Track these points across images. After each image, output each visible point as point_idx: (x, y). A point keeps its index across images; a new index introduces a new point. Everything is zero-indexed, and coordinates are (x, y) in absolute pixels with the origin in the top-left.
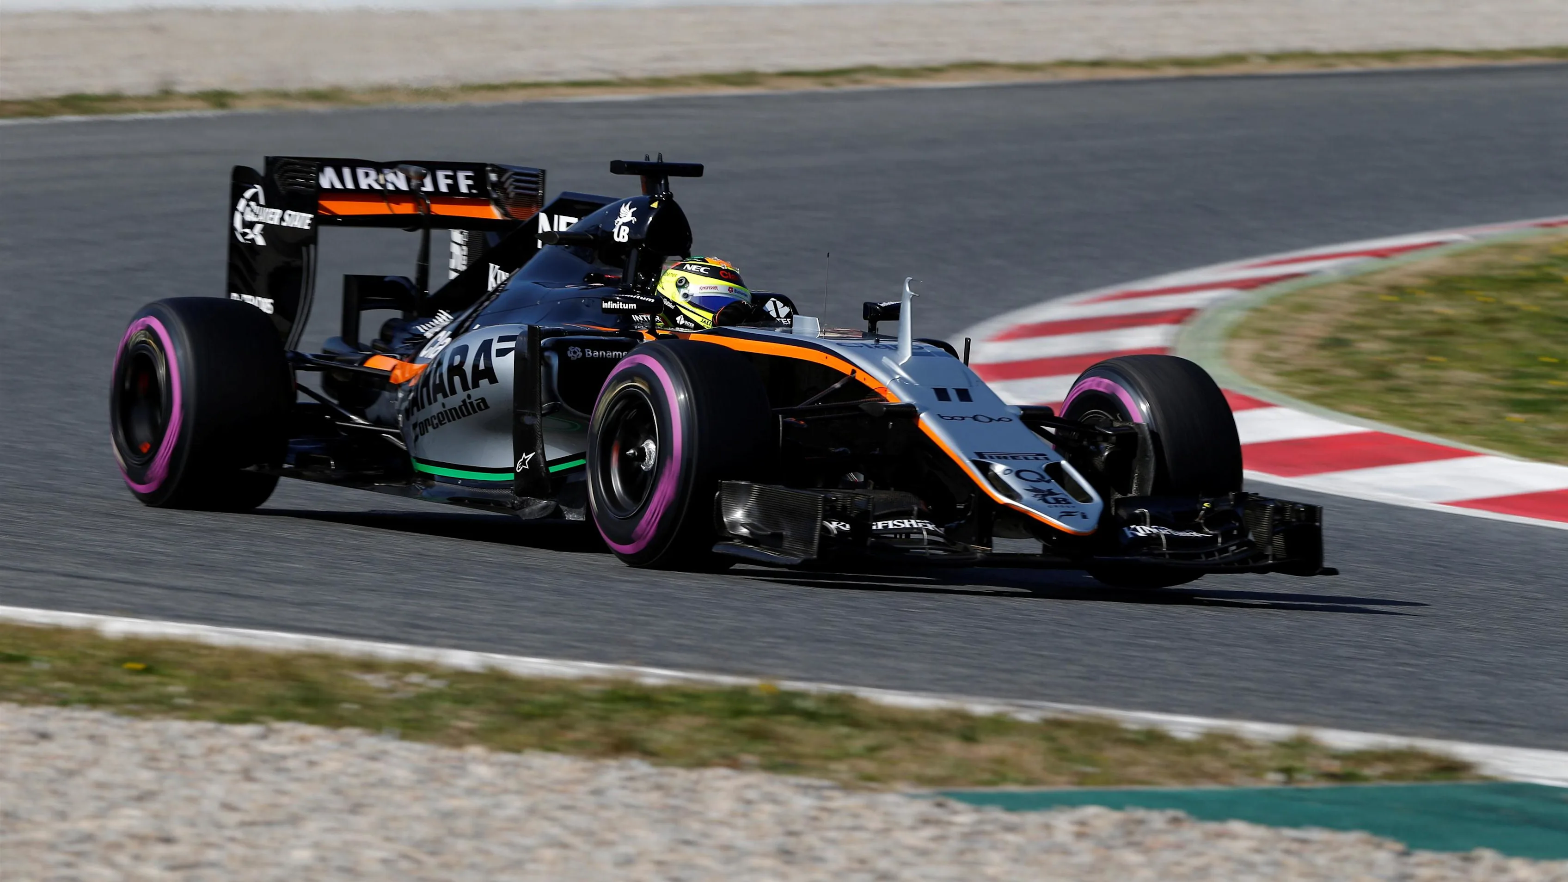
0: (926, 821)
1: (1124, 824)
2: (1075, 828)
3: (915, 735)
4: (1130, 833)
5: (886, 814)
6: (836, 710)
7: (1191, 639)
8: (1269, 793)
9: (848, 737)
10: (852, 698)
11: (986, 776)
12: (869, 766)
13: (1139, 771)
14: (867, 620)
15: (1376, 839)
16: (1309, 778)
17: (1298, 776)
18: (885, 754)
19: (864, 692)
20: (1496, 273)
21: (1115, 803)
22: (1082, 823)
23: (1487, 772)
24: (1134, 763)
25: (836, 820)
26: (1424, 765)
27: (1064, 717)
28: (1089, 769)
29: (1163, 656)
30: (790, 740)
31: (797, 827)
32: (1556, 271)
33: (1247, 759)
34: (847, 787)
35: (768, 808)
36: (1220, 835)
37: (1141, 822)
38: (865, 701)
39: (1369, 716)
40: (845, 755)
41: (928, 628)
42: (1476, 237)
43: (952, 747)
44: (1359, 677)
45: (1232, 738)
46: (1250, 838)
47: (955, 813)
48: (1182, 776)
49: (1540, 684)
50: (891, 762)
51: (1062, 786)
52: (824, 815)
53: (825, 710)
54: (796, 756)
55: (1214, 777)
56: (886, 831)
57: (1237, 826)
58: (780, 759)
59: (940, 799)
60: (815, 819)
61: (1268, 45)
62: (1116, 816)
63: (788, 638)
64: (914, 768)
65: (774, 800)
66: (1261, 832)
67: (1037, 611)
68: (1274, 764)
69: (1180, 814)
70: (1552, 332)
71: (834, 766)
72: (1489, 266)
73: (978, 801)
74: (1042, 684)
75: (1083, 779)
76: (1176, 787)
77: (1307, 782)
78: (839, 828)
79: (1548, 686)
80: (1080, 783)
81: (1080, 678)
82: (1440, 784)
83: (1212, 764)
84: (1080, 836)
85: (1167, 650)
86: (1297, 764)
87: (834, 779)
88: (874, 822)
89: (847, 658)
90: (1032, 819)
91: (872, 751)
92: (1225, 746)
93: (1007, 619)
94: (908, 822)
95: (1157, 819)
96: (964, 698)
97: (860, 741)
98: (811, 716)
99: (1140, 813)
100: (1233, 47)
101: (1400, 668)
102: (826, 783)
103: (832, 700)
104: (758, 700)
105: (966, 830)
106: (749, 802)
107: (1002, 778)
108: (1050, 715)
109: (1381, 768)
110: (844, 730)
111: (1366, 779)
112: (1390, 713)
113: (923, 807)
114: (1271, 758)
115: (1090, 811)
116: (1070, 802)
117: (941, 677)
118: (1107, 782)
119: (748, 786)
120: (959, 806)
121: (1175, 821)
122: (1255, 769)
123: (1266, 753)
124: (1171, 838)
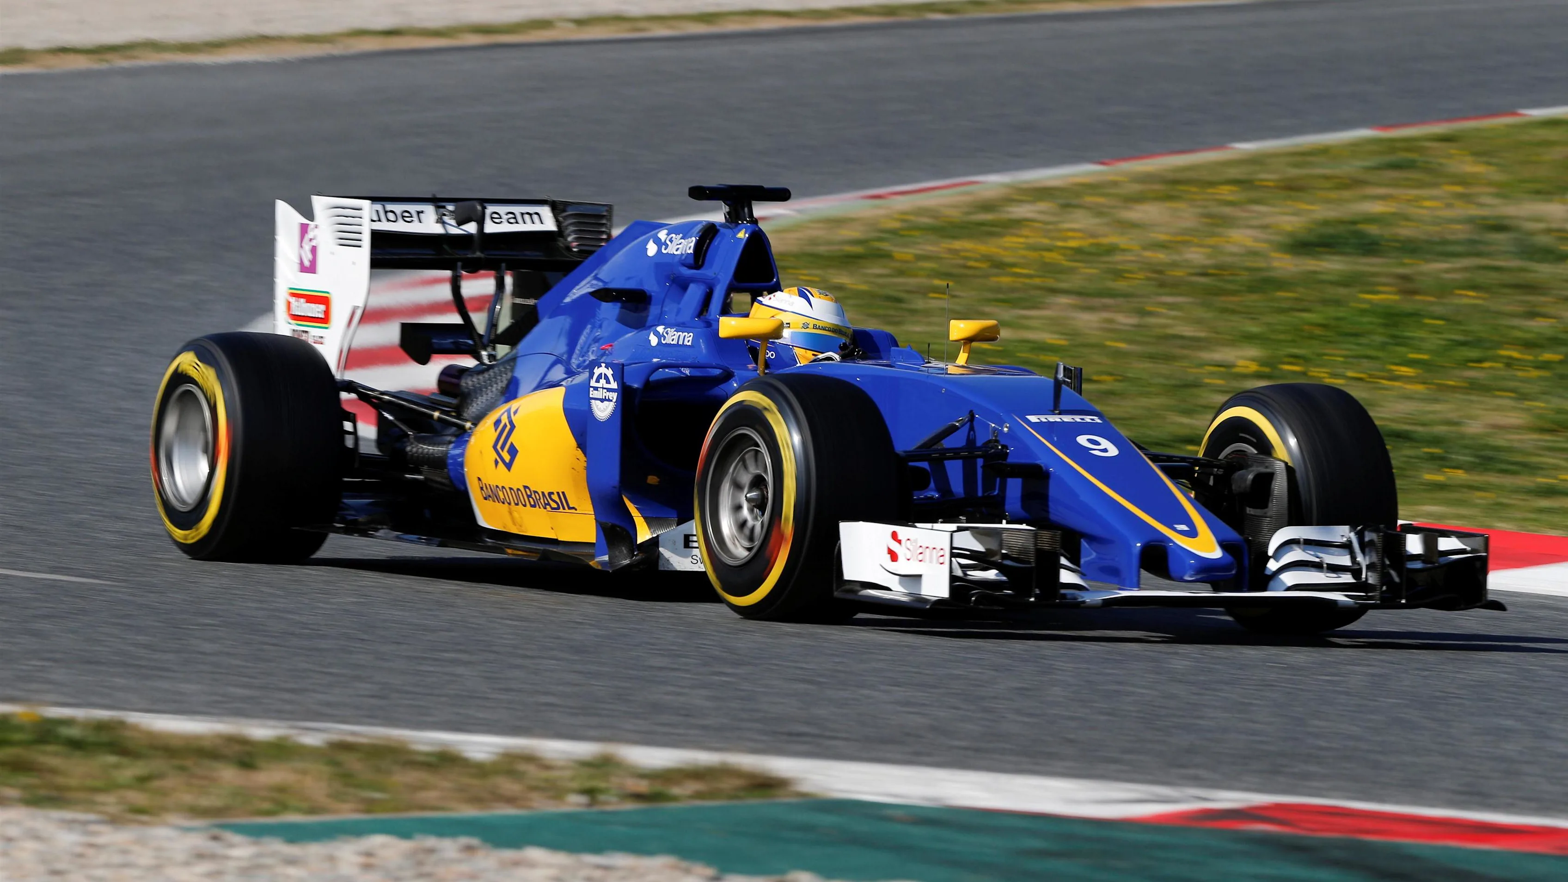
0: (201, 856)
1: (415, 852)
2: (361, 860)
3: (188, 763)
4: (420, 863)
5: (159, 849)
6: (104, 737)
7: (491, 652)
8: (569, 816)
9: (116, 766)
10: (122, 724)
11: (266, 806)
12: (138, 798)
13: (431, 796)
14: (141, 638)
15: (685, 864)
16: (614, 799)
17: (602, 797)
18: (156, 784)
19: (134, 718)
20: (822, 249)
21: (403, 832)
22: (369, 854)
23: (805, 788)
24: (424, 787)
25: (103, 858)
26: (738, 782)
27: (350, 739)
28: (377, 795)
29: (460, 670)
30: (53, 771)
31: (59, 866)
32: (885, 246)
33: (547, 780)
34: (114, 821)
35: (31, 845)
36: (516, 864)
37: (431, 851)
38: (135, 728)
39: (681, 731)
40: (110, 787)
41: (208, 647)
42: (799, 211)
43: (229, 775)
44: (670, 688)
45: (530, 758)
46: (549, 866)
47: (231, 846)
48: (477, 800)
49: (866, 692)
50: (163, 793)
51: (347, 814)
52: (91, 852)
53: (92, 737)
54: (59, 788)
55: (511, 800)
56: (157, 868)
57: (535, 853)
58: (43, 792)
59: (216, 832)
60: (81, 856)
61: (577, 10)
62: (405, 845)
63: (55, 660)
64: (188, 798)
65: (36, 837)
66: (561, 859)
67: (326, 625)
68: (575, 785)
69: (474, 841)
70: (881, 312)
71: (101, 798)
72: (813, 242)
73: (256, 833)
74: (329, 704)
75: (370, 806)
76: (469, 812)
77: (613, 804)
78: (107, 866)
79: (876, 694)
80: (368, 811)
81: (373, 696)
82: (754, 802)
83: (508, 786)
84: (367, 867)
85: (467, 663)
86: (601, 784)
87: (100, 812)
88: (145, 857)
89: (120, 681)
90: (314, 850)
91: (142, 781)
92: (522, 767)
93: (292, 634)
94: (180, 857)
95: (449, 847)
96: (243, 721)
97: (130, 771)
98: (76, 745)
99: (431, 841)
100: (538, 12)
101: (717, 678)
102: (92, 817)
103: (101, 726)
104: (19, 728)
105: (244, 864)
106: (10, 840)
107: (284, 807)
108: (335, 737)
109: (692, 787)
110: (112, 759)
111: (674, 798)
112: (704, 727)
113: (198, 841)
114: (572, 779)
115: (377, 841)
116: (356, 831)
117: (220, 698)
118: (397, 809)
119: (9, 822)
120: (237, 838)
121: (469, 849)
122: (556, 791)
123: (568, 773)
124: (464, 868)
